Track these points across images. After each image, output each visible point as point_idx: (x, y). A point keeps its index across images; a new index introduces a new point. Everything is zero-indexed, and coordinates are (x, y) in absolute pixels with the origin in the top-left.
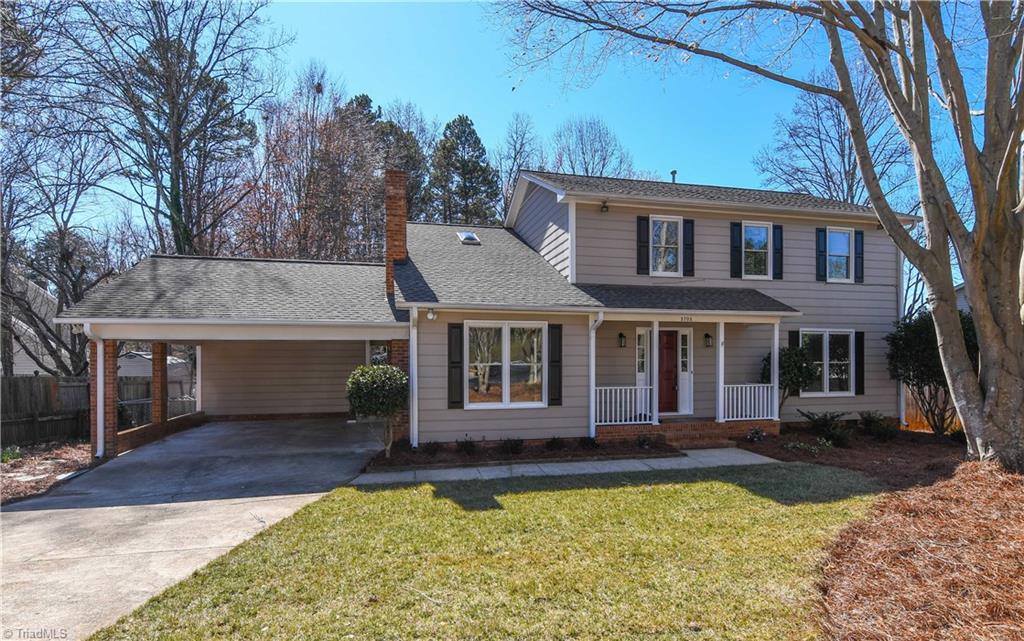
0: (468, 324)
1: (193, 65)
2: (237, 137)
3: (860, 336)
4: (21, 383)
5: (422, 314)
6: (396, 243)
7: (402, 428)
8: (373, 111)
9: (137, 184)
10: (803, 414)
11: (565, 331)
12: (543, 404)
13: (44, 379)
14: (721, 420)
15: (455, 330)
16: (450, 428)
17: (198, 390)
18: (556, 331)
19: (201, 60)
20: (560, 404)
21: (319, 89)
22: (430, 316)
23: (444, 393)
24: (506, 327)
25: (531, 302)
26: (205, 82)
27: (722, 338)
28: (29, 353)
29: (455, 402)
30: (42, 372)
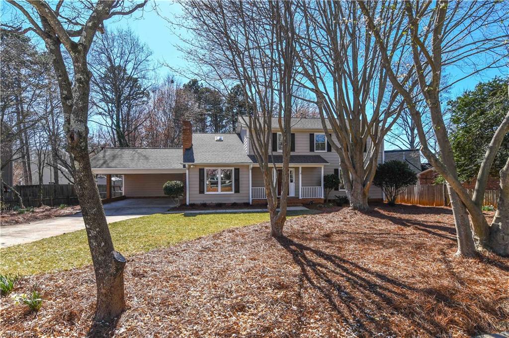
0: (206, 169)
1: (125, 73)
2: (142, 97)
4: (64, 187)
5: (189, 166)
8: (199, 85)
9: (104, 117)
10: (337, 197)
11: (241, 171)
12: (233, 193)
13: (72, 185)
14: (300, 198)
15: (201, 171)
16: (199, 199)
17: (123, 189)
19: (129, 72)
20: (239, 192)
21: (172, 82)
22: (192, 167)
23: (198, 189)
24: (219, 169)
25: (228, 161)
26: (130, 78)
27: (300, 172)
28: (66, 177)
29: (202, 191)
30: (71, 184)
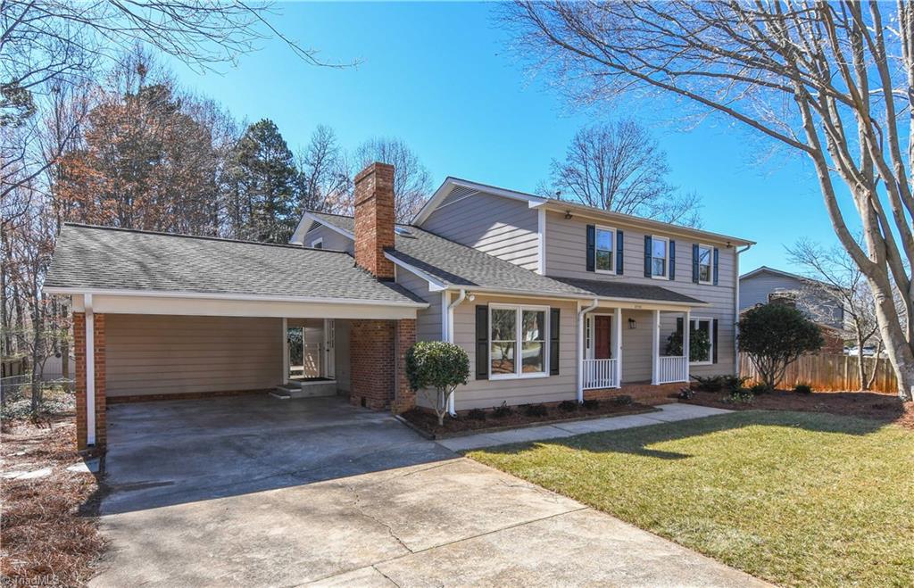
0: (491, 306)
3: (715, 322)
6: (386, 231)
7: (411, 399)
10: (694, 378)
11: (562, 314)
12: (546, 374)
14: (657, 383)
15: (482, 312)
16: (476, 396)
18: (556, 313)
20: (561, 374)
22: (472, 298)
23: (474, 366)
24: (520, 309)
27: (658, 322)
29: (482, 374)
